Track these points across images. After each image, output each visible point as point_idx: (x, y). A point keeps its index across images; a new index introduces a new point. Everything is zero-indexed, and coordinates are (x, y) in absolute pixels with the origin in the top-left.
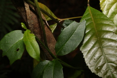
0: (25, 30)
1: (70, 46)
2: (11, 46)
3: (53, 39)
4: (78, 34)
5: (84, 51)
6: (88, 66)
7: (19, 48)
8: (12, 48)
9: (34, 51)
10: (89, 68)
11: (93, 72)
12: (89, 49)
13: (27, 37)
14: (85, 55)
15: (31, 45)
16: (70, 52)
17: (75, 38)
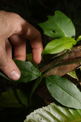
0: (76, 40)
1: (56, 91)
2: (58, 25)
3: (62, 74)
4: (69, 100)
5: (50, 108)
6: (33, 111)
7: (56, 33)
8: (56, 25)
9: (53, 47)
10: (32, 113)
11: (27, 117)
12: (52, 113)
13: (68, 41)
14: (46, 108)
15: (59, 44)
16: (50, 91)
17: (65, 97)
